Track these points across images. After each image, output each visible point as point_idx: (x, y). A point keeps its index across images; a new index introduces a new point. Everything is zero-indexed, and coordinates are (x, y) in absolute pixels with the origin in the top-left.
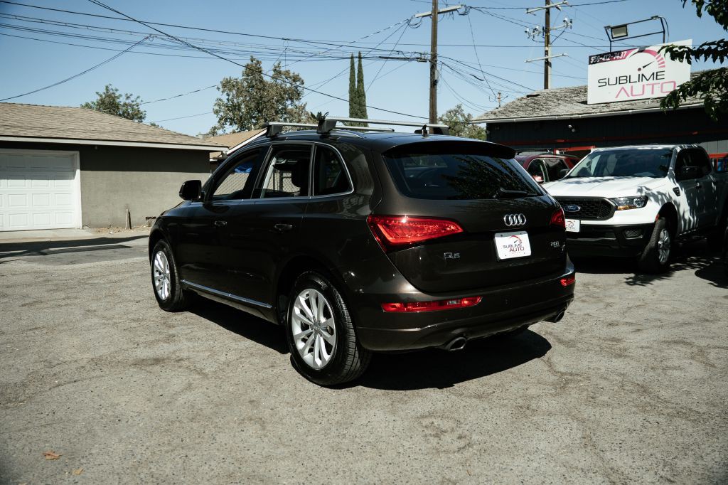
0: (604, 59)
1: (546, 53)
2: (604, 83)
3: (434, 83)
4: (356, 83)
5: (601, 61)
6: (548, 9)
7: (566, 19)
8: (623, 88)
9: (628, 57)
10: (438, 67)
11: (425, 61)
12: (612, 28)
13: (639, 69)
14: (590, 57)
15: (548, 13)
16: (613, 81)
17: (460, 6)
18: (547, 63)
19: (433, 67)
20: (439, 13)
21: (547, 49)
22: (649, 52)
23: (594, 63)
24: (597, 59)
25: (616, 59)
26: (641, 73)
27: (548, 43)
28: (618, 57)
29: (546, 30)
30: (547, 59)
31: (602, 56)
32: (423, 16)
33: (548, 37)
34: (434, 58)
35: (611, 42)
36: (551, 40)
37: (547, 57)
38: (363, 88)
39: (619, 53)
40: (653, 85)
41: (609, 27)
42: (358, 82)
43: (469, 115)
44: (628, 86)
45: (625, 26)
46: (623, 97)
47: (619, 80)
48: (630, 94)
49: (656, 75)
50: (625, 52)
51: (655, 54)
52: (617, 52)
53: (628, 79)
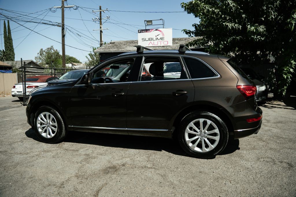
0: (143, 31)
1: (101, 27)
2: (144, 40)
3: (63, 36)
4: (7, 34)
5: (143, 32)
6: (101, 11)
7: (108, 16)
8: (151, 42)
9: (152, 31)
10: (65, 29)
11: (60, 26)
12: (147, 21)
13: (156, 36)
14: (139, 30)
15: (101, 13)
16: (147, 39)
17: (74, 6)
18: (101, 32)
19: (63, 29)
20: (65, 7)
21: (101, 26)
22: (159, 30)
23: (140, 33)
24: (141, 31)
25: (148, 32)
27: (101, 24)
28: (149, 31)
29: (100, 19)
30: (101, 30)
31: (143, 30)
32: (57, 8)
33: (101, 22)
34: (63, 26)
35: (146, 26)
36: (102, 23)
37: (101, 29)
38: (11, 36)
39: (149, 30)
40: (161, 42)
41: (146, 20)
42: (8, 33)
43: (56, 50)
44: (152, 41)
45: (152, 21)
46: (151, 45)
47: (149, 39)
48: (153, 44)
49: (162, 39)
50: (151, 30)
51: (160, 31)
52: (148, 29)
53: (152, 39)
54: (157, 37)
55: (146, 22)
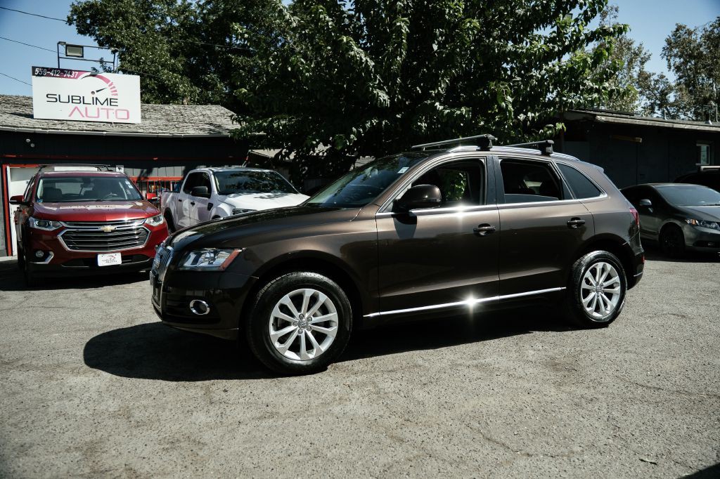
2: (54, 98)
8: (76, 108)
12: (67, 46)
13: (93, 93)
14: (34, 68)
16: (64, 98)
23: (38, 75)
24: (44, 72)
25: (67, 77)
26: (95, 96)
31: (50, 70)
35: (60, 58)
39: (70, 71)
40: (108, 110)
41: (64, 43)
44: (82, 106)
45: (82, 47)
46: (76, 116)
47: (71, 99)
48: (84, 115)
49: (110, 101)
50: (77, 73)
51: (107, 81)
52: (68, 70)
53: (82, 100)
54: (97, 95)
55: (62, 49)
